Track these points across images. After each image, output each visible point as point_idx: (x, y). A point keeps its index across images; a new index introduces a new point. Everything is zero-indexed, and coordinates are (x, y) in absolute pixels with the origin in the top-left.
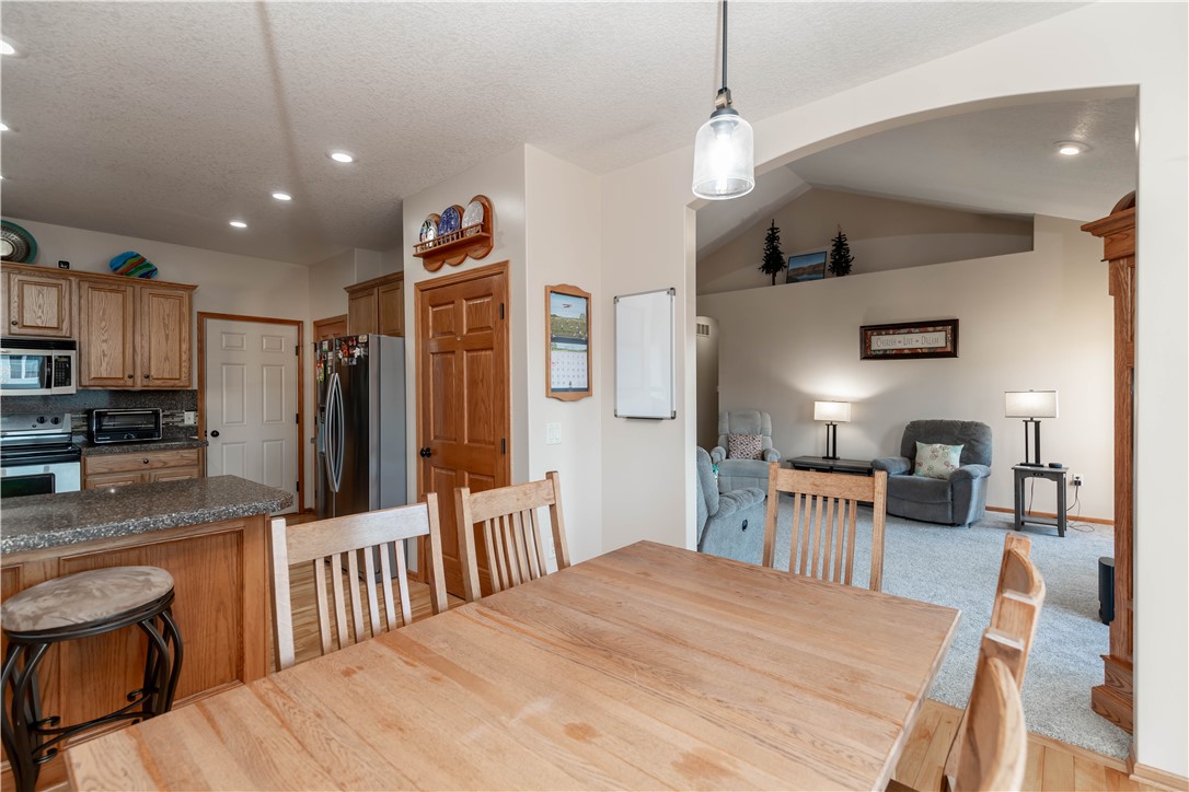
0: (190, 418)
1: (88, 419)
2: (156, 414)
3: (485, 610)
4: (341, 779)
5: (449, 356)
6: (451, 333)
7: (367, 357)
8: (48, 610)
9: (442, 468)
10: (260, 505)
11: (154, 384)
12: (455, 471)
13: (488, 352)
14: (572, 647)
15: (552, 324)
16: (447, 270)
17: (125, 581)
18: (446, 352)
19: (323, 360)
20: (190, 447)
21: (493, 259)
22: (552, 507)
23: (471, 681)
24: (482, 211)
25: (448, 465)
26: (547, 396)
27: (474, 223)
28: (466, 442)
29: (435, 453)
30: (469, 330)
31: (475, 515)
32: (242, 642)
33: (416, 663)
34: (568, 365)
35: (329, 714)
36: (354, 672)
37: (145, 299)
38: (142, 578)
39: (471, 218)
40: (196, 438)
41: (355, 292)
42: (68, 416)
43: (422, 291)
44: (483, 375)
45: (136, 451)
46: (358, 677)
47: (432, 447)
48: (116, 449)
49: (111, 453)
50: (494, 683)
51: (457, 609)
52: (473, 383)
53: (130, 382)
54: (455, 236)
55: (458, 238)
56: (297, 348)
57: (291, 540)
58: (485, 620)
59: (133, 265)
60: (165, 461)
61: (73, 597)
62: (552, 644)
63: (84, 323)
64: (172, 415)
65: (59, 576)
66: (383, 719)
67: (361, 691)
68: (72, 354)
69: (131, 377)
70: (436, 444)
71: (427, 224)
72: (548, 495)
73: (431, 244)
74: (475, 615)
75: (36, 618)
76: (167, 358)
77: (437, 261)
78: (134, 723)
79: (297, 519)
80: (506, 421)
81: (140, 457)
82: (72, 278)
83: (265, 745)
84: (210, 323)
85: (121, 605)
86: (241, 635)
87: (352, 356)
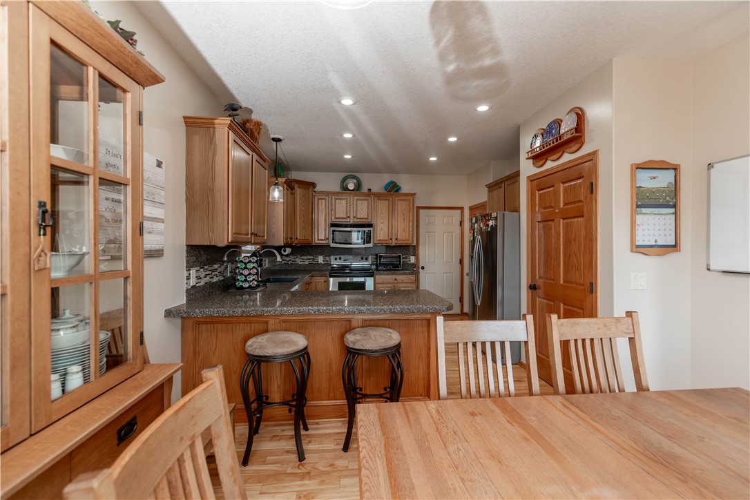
0: (413, 260)
1: (377, 258)
2: (400, 256)
3: (568, 404)
4: (463, 476)
5: (550, 223)
6: (551, 207)
7: (496, 226)
8: (358, 341)
9: (544, 299)
10: (437, 307)
11: (400, 243)
12: (553, 301)
13: (579, 219)
14: (643, 458)
15: (637, 194)
16: (550, 165)
17: (383, 334)
18: (547, 220)
19: (472, 229)
20: (412, 274)
21: (585, 151)
22: (632, 340)
23: (550, 450)
24: (576, 118)
25: (548, 296)
26: (632, 251)
27: (569, 128)
28: (562, 282)
29: (539, 288)
30: (565, 204)
31: (561, 335)
32: (429, 378)
33: (514, 424)
34: (654, 226)
35: (460, 435)
36: (476, 415)
37: (396, 202)
38: (389, 334)
39: (567, 126)
40: (415, 269)
41: (491, 187)
42: (370, 257)
43: (531, 181)
44: (575, 235)
45: (392, 274)
46: (478, 418)
47: (537, 284)
48: (385, 272)
49: (384, 274)
50: (569, 459)
51: (546, 397)
52: (567, 242)
53: (391, 242)
54: (555, 140)
55: (557, 141)
56: (461, 222)
57: (446, 329)
58: (566, 411)
59: (392, 187)
60: (403, 279)
61: (366, 337)
62: (624, 449)
63: (375, 216)
64: (406, 258)
65: (363, 327)
66: (490, 451)
67: (479, 428)
68: (371, 229)
69: (391, 239)
70: (540, 282)
71: (536, 136)
72: (627, 329)
73: (538, 149)
74: (559, 405)
75: (354, 343)
76: (404, 230)
77: (542, 160)
78: (386, 402)
79: (460, 318)
80: (594, 269)
81: (393, 277)
82: (372, 196)
83: (428, 437)
84: (421, 211)
85: (381, 345)
86: (429, 374)
87: (488, 225)
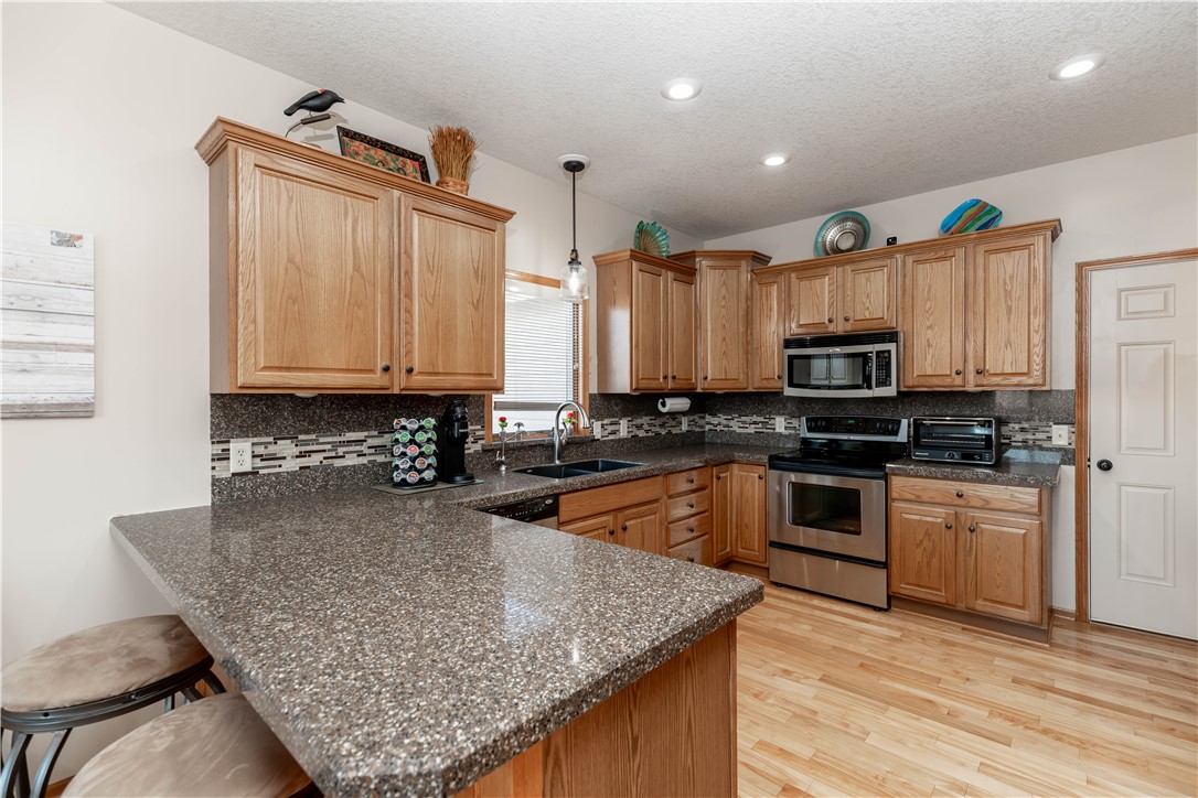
0: (1061, 435)
11: (989, 383)
37: (980, 260)
42: (905, 423)
48: (922, 470)
49: (917, 475)
53: (958, 380)
59: (972, 216)
60: (986, 499)
63: (910, 309)
64: (1034, 429)
68: (892, 347)
69: (958, 373)
76: (1009, 343)
81: (950, 486)
82: (900, 256)
84: (1095, 275)
